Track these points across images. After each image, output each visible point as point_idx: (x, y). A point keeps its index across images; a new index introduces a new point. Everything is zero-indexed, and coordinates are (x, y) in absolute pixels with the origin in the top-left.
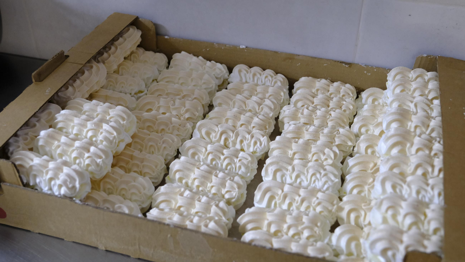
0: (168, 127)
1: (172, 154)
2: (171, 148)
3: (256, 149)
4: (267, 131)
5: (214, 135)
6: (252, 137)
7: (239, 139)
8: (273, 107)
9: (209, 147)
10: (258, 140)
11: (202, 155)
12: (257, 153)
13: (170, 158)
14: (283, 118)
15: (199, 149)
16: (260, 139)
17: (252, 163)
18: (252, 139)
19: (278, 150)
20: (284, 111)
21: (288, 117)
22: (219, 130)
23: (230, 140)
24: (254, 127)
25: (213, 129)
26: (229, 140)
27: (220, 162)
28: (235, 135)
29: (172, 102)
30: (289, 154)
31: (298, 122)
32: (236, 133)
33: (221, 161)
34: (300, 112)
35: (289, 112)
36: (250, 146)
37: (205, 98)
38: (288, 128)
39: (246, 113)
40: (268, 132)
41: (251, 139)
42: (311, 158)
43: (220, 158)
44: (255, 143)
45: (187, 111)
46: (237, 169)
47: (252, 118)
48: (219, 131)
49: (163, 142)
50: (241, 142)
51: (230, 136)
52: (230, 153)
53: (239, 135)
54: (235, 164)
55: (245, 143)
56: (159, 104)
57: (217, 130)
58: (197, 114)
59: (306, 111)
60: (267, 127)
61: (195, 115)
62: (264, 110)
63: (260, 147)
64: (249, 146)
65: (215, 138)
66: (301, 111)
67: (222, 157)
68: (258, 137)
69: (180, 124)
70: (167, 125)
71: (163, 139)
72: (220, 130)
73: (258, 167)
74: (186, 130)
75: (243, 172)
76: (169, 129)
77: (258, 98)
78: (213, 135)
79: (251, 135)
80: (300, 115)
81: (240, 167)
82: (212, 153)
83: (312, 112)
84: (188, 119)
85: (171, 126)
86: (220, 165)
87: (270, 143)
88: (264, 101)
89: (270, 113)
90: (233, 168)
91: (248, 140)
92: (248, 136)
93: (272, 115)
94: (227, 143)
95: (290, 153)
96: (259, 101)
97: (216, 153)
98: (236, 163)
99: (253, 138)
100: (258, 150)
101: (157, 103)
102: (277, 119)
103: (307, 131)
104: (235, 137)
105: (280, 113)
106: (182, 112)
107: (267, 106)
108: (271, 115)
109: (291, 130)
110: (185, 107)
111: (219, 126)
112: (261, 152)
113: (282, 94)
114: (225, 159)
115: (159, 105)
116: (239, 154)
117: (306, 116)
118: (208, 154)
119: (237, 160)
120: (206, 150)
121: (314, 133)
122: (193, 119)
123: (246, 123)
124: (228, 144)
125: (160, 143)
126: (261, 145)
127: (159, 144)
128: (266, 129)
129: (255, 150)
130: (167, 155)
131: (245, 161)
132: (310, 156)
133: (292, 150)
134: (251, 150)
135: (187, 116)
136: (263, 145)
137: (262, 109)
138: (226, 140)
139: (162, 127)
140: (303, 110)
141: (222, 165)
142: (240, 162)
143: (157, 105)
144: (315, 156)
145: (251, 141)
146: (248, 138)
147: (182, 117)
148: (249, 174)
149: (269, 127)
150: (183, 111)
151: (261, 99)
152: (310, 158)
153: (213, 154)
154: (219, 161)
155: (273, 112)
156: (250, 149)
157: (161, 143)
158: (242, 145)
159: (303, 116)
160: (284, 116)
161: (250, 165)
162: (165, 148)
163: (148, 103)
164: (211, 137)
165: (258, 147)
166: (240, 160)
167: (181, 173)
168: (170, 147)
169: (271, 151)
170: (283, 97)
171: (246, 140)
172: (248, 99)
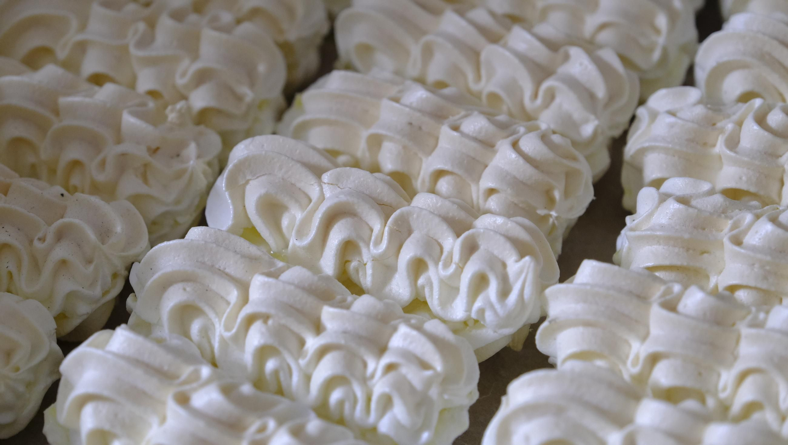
0: (101, 156)
1: (97, 291)
2: (91, 268)
3: (481, 311)
4: (554, 213)
5: (299, 215)
6: (470, 248)
7: (408, 253)
8: (601, 92)
9: (259, 287)
10: (492, 268)
11: (220, 321)
12: (483, 326)
13: (83, 310)
14: (643, 151)
15: (214, 287)
16: (504, 265)
17: (447, 380)
18: (465, 263)
19: (581, 329)
20: (654, 116)
21: (666, 150)
22: (322, 198)
23: (370, 252)
24: (491, 191)
25: (299, 185)
26: (364, 251)
27: (298, 365)
28: (392, 233)
29: (142, 26)
30: (632, 357)
31: (706, 187)
32: (396, 222)
33: (302, 362)
34: (722, 131)
35: (672, 126)
36: (457, 289)
37: (300, 11)
38: (651, 215)
39: (466, 116)
40: (557, 218)
41: (461, 259)
42: (729, 391)
43: (302, 343)
44: (480, 283)
45: (202, 78)
46: (373, 405)
47: (488, 145)
48: (324, 199)
49: (60, 236)
50: (418, 266)
51: (372, 230)
52: (348, 326)
53: (410, 232)
54: (365, 380)
55: (434, 274)
56: (83, 27)
57: (314, 192)
58: (248, 94)
59: (751, 134)
60: (557, 195)
61: (239, 98)
62: (558, 100)
63: (498, 306)
64: (450, 289)
65: (300, 234)
66: (730, 126)
67: (312, 343)
68: (496, 252)
69: (154, 147)
70: (94, 143)
71: (61, 221)
72: (328, 194)
73: (478, 401)
74: (179, 175)
75: (398, 425)
76: (103, 164)
77: (537, 44)
78: (292, 217)
79: (466, 238)
80: (720, 148)
81: (387, 403)
82: (265, 318)
83: (778, 141)
84: (203, 117)
85: (112, 151)
86: (296, 378)
87: (548, 291)
88: (567, 57)
89: (586, 121)
90: (355, 401)
91: (446, 266)
92: (452, 244)
93: (595, 134)
94: (353, 264)
95: (638, 349)
96: (540, 52)
97: (283, 321)
98: (372, 376)
99: (475, 257)
100: (489, 316)
101: (74, 24)
102: (618, 144)
103: (737, 241)
104: (389, 242)
105: (633, 119)
106: (180, 82)
107: (574, 84)
108: (588, 130)
109: (662, 227)
110: (195, 57)
111: (326, 177)
112: (504, 322)
113: (662, 21)
114: (323, 352)
115: (80, 37)
116: (390, 336)
117: (746, 159)
118: (250, 320)
119: (377, 363)
120: (245, 299)
121: (768, 258)
122: (229, 116)
123: (456, 170)
124: (357, 271)
125: (42, 239)
126: (504, 292)
127: (37, 244)
128: (551, 202)
129: (474, 315)
130: (71, 296)
131: (414, 376)
132: (727, 377)
133: (644, 338)
134: (458, 311)
135: (200, 99)
136: (513, 297)
137: (551, 96)
138: (348, 248)
139: (73, 152)
140: (740, 124)
141: (308, 378)
142: (391, 376)
143: (73, 37)
144: (749, 381)
145: (460, 269)
146: (451, 255)
147: (172, 111)
148: (425, 436)
149: (566, 194)
150: (183, 75)
151: (552, 46)
152: (724, 389)
153: (270, 322)
154: (296, 359)
155: (597, 118)
156: (454, 305)
157: (50, 239)
158: (421, 281)
159: (732, 154)
160: (647, 145)
161: (434, 392)
162: (64, 262)
163: (35, 23)
164: (285, 222)
165: (492, 306)
166: (390, 368)
167: (104, 408)
168: (89, 262)
169: (546, 329)
170: (661, 40)
171: (441, 263)
172: (494, 38)
